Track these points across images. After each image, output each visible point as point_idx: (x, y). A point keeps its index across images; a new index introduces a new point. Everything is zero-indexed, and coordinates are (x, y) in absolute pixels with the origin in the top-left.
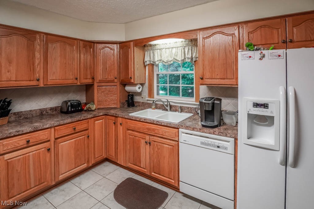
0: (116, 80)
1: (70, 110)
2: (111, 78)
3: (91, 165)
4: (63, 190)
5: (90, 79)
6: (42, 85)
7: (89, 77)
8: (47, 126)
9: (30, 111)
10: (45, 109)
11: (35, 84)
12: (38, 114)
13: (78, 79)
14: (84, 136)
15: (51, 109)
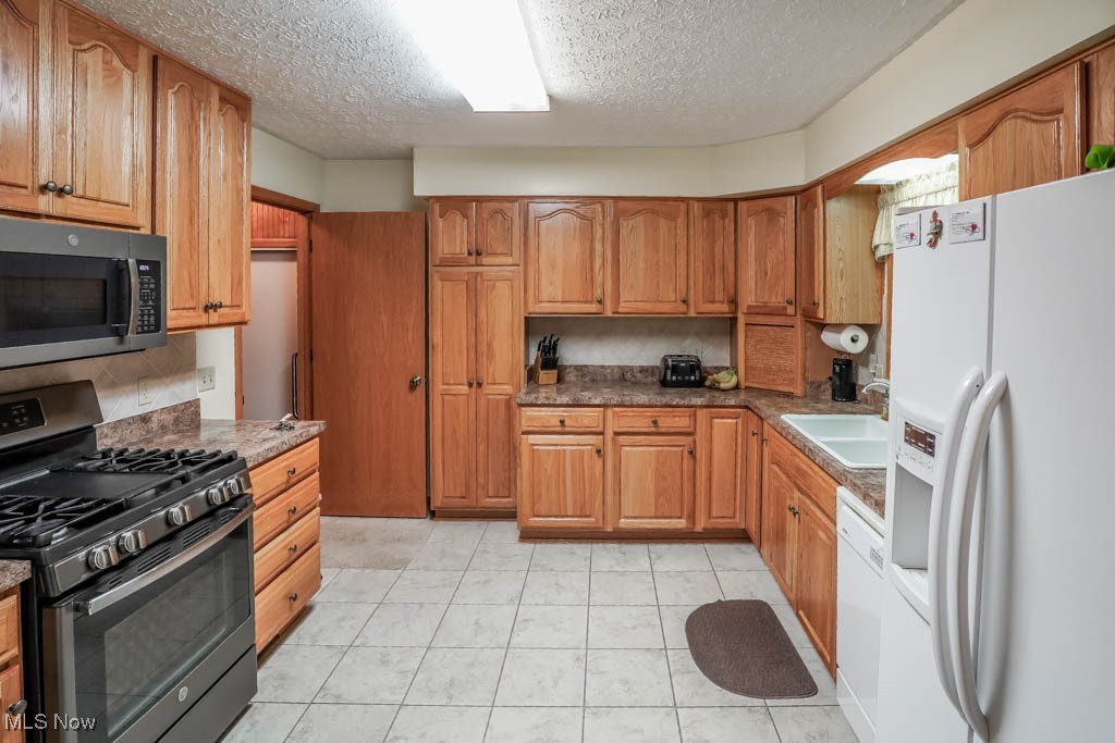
0: (791, 310)
1: (669, 378)
2: (776, 300)
3: (699, 528)
4: (624, 553)
5: (723, 302)
6: (609, 314)
7: (719, 296)
8: (597, 402)
9: (603, 367)
10: (631, 369)
11: (594, 311)
12: (616, 377)
13: (692, 303)
14: (680, 448)
15: (643, 370)
